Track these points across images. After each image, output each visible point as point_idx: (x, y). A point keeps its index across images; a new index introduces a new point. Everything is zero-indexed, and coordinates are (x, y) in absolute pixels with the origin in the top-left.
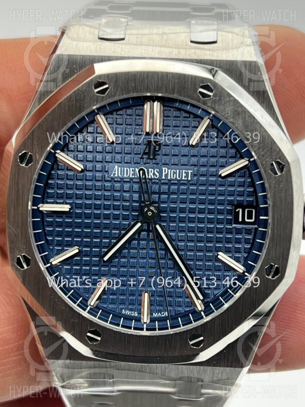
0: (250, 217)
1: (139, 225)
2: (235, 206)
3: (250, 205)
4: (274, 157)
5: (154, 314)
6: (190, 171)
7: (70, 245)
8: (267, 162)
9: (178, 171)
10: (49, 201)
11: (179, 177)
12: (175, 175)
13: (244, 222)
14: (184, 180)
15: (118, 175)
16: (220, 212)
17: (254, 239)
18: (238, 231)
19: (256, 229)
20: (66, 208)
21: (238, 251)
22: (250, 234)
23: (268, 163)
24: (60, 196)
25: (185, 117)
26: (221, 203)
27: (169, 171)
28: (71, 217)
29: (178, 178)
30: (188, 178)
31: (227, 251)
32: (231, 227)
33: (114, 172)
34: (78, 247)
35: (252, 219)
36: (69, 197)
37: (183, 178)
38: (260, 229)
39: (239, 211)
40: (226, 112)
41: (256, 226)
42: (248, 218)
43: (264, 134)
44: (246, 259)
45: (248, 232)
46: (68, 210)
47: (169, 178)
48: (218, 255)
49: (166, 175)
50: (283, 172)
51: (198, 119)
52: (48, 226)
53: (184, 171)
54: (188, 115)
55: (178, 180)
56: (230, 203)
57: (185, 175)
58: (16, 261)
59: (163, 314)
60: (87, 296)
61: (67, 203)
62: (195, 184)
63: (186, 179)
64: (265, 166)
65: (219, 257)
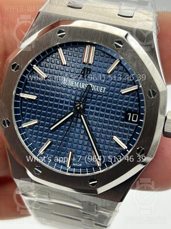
0: (135, 119)
1: (72, 113)
2: (127, 111)
3: (135, 112)
4: (151, 87)
5: (73, 164)
6: (105, 88)
7: (34, 118)
8: (146, 89)
9: (98, 87)
10: (26, 92)
13: (131, 121)
14: (100, 92)
16: (118, 113)
17: (135, 132)
18: (127, 126)
19: (137, 126)
20: (34, 97)
21: (125, 137)
24: (32, 91)
25: (106, 57)
26: (120, 108)
27: (93, 86)
28: (36, 103)
29: (97, 90)
30: (103, 91)
31: (118, 136)
32: (123, 123)
34: (38, 120)
36: (37, 92)
37: (100, 91)
38: (139, 126)
39: (129, 114)
40: (128, 58)
41: (137, 125)
42: (133, 120)
43: (147, 73)
44: (129, 142)
45: (132, 127)
46: (35, 99)
47: (93, 90)
50: (155, 97)
51: (113, 60)
52: (24, 106)
53: (101, 87)
54: (108, 56)
55: (97, 92)
56: (125, 109)
57: (102, 89)
58: (2, 122)
59: (79, 165)
60: (39, 147)
61: (35, 95)
62: (106, 96)
63: (102, 92)
64: (145, 91)
65: (113, 138)
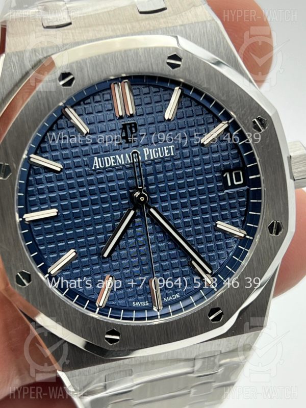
0: (238, 179)
1: (132, 213)
2: (222, 171)
3: (237, 167)
4: (255, 114)
5: (165, 299)
6: (171, 147)
7: (66, 249)
8: (248, 120)
9: (159, 149)
10: (32, 209)
11: (162, 155)
12: (157, 154)
13: (233, 186)
14: (167, 157)
15: (99, 166)
16: (209, 181)
17: (248, 200)
18: (231, 196)
19: (248, 190)
20: (53, 212)
21: (233, 216)
22: (242, 197)
23: (250, 121)
24: (43, 202)
25: (155, 92)
26: (208, 172)
27: (151, 150)
28: (59, 221)
30: (171, 154)
31: (224, 219)
32: (223, 194)
33: (94, 165)
34: (74, 250)
35: (240, 181)
36: (53, 200)
37: (166, 155)
38: (251, 189)
39: (226, 175)
40: (199, 79)
41: (247, 187)
42: (236, 181)
43: (240, 93)
44: (243, 222)
45: (240, 195)
46: (56, 214)
47: (152, 158)
48: (217, 224)
49: (149, 156)
50: (267, 128)
51: (169, 92)
52: (38, 235)
53: (165, 148)
54: (158, 90)
55: (161, 158)
56: (217, 170)
57: (167, 151)
58: (15, 280)
59: (174, 297)
60: (93, 297)
61: (52, 208)
62: (179, 159)
63: (169, 155)
64: (248, 125)
65: (218, 226)
